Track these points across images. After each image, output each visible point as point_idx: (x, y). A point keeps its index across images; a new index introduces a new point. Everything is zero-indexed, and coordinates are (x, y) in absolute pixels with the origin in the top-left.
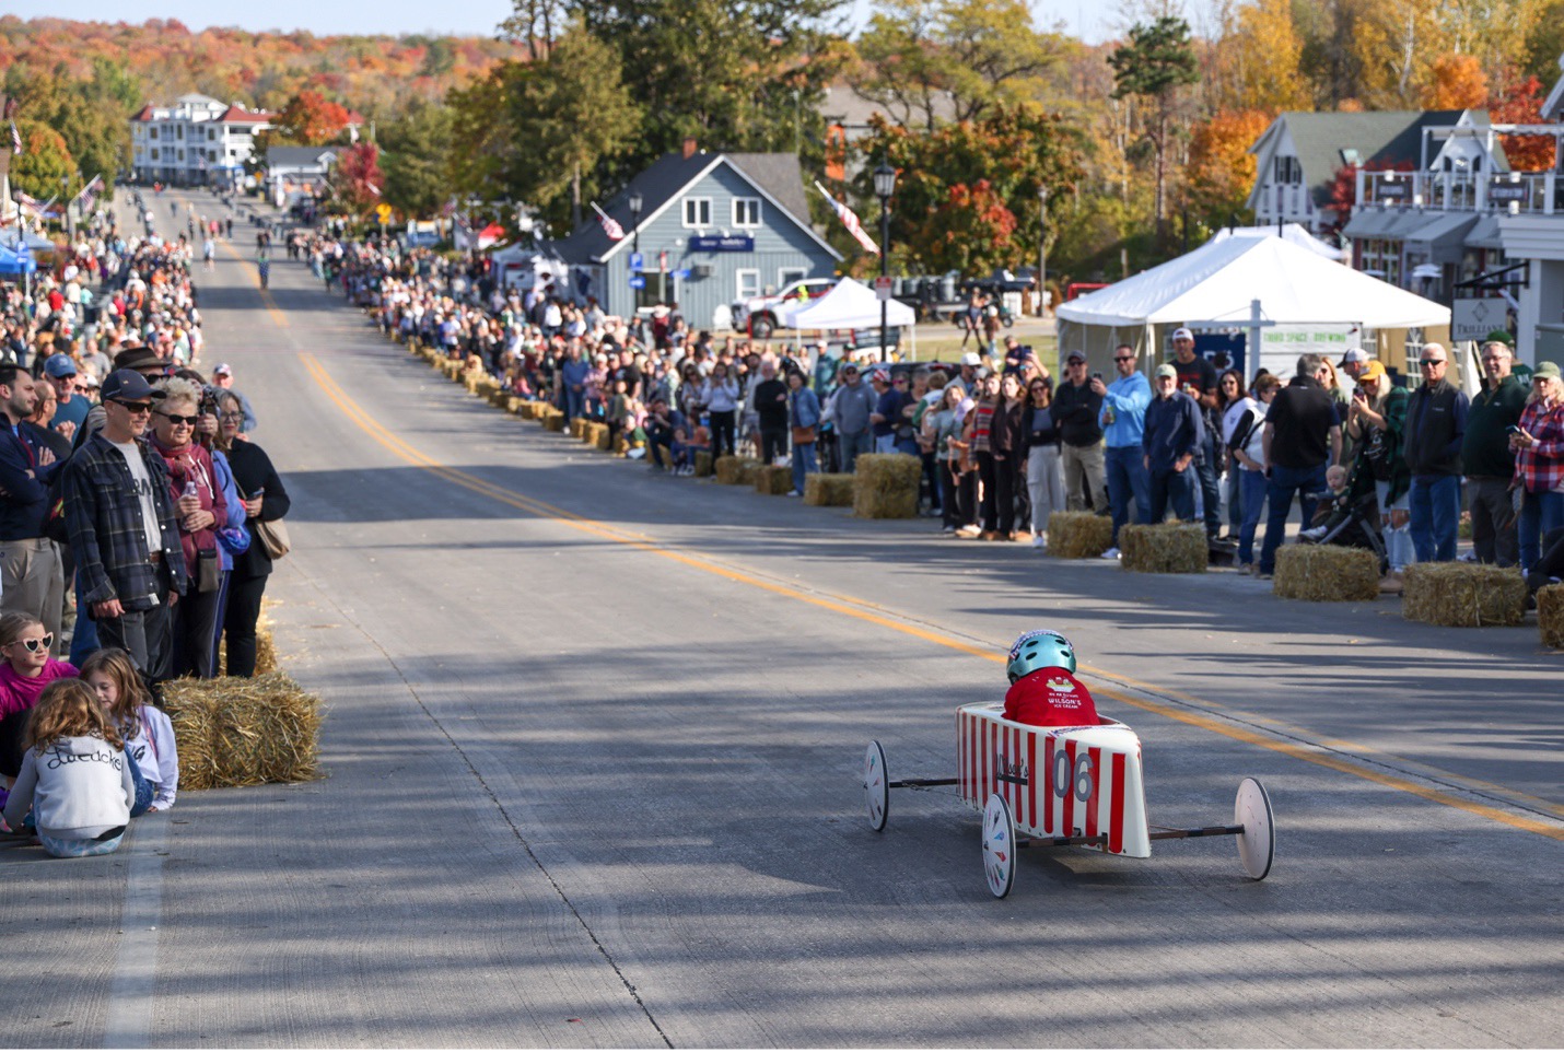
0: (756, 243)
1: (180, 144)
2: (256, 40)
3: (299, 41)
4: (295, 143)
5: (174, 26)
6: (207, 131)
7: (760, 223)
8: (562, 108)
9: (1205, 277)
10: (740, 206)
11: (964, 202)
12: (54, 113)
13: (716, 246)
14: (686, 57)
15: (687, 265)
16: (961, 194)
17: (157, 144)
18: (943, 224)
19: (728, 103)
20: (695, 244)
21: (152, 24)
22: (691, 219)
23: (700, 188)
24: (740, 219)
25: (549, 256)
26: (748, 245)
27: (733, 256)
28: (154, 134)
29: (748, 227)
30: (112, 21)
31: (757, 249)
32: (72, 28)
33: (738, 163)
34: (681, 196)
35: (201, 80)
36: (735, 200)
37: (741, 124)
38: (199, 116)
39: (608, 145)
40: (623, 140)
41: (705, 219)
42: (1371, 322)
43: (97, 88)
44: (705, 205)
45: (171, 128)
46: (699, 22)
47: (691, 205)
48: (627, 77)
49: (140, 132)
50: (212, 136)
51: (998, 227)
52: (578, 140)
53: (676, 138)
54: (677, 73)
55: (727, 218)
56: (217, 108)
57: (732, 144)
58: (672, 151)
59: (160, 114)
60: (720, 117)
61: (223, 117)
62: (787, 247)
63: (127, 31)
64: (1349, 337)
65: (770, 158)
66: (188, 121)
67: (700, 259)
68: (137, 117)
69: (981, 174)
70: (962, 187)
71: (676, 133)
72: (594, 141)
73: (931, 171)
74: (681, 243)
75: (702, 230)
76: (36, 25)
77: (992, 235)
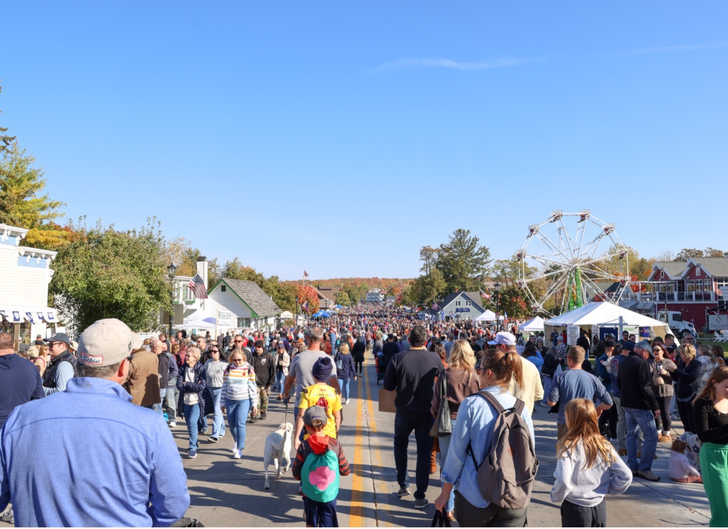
0: (471, 309)
1: (373, 297)
2: (389, 280)
3: (396, 280)
4: (391, 296)
5: (377, 278)
6: (377, 294)
7: (471, 306)
8: (431, 284)
9: (587, 313)
10: (467, 302)
11: (515, 300)
12: (348, 290)
13: (462, 310)
14: (456, 273)
15: (456, 315)
16: (514, 299)
17: (369, 297)
18: (510, 306)
19: (465, 283)
20: (457, 310)
21: (373, 278)
22: (457, 305)
23: (459, 298)
24: (467, 305)
25: (428, 313)
26: (469, 310)
27: (466, 313)
28: (369, 295)
29: (468, 306)
30: (367, 278)
31: (471, 311)
32: (360, 279)
33: (467, 294)
34: (455, 300)
35: (379, 286)
36: (466, 301)
37: (468, 287)
38: (377, 292)
39: (440, 291)
40: (443, 290)
41: (459, 305)
42: (641, 325)
43: (361, 288)
44: (459, 302)
45: (372, 294)
46: (459, 266)
47: (456, 302)
48: (444, 277)
49: (367, 295)
50: (378, 295)
51: (522, 306)
52: (434, 290)
53: (454, 289)
54: (454, 277)
55: (464, 304)
56: (379, 290)
57: (466, 290)
58: (453, 291)
59: (370, 291)
60: (463, 285)
61: (380, 292)
62: (477, 311)
63: (369, 279)
64: (635, 330)
65: (474, 293)
66: (375, 292)
67: (459, 313)
68: (367, 292)
69: (518, 295)
70: (514, 298)
71: (454, 288)
72: (438, 290)
73: (507, 295)
74: (454, 310)
75: (459, 307)
76: (355, 279)
77: (521, 308)
